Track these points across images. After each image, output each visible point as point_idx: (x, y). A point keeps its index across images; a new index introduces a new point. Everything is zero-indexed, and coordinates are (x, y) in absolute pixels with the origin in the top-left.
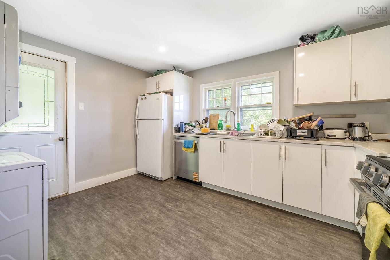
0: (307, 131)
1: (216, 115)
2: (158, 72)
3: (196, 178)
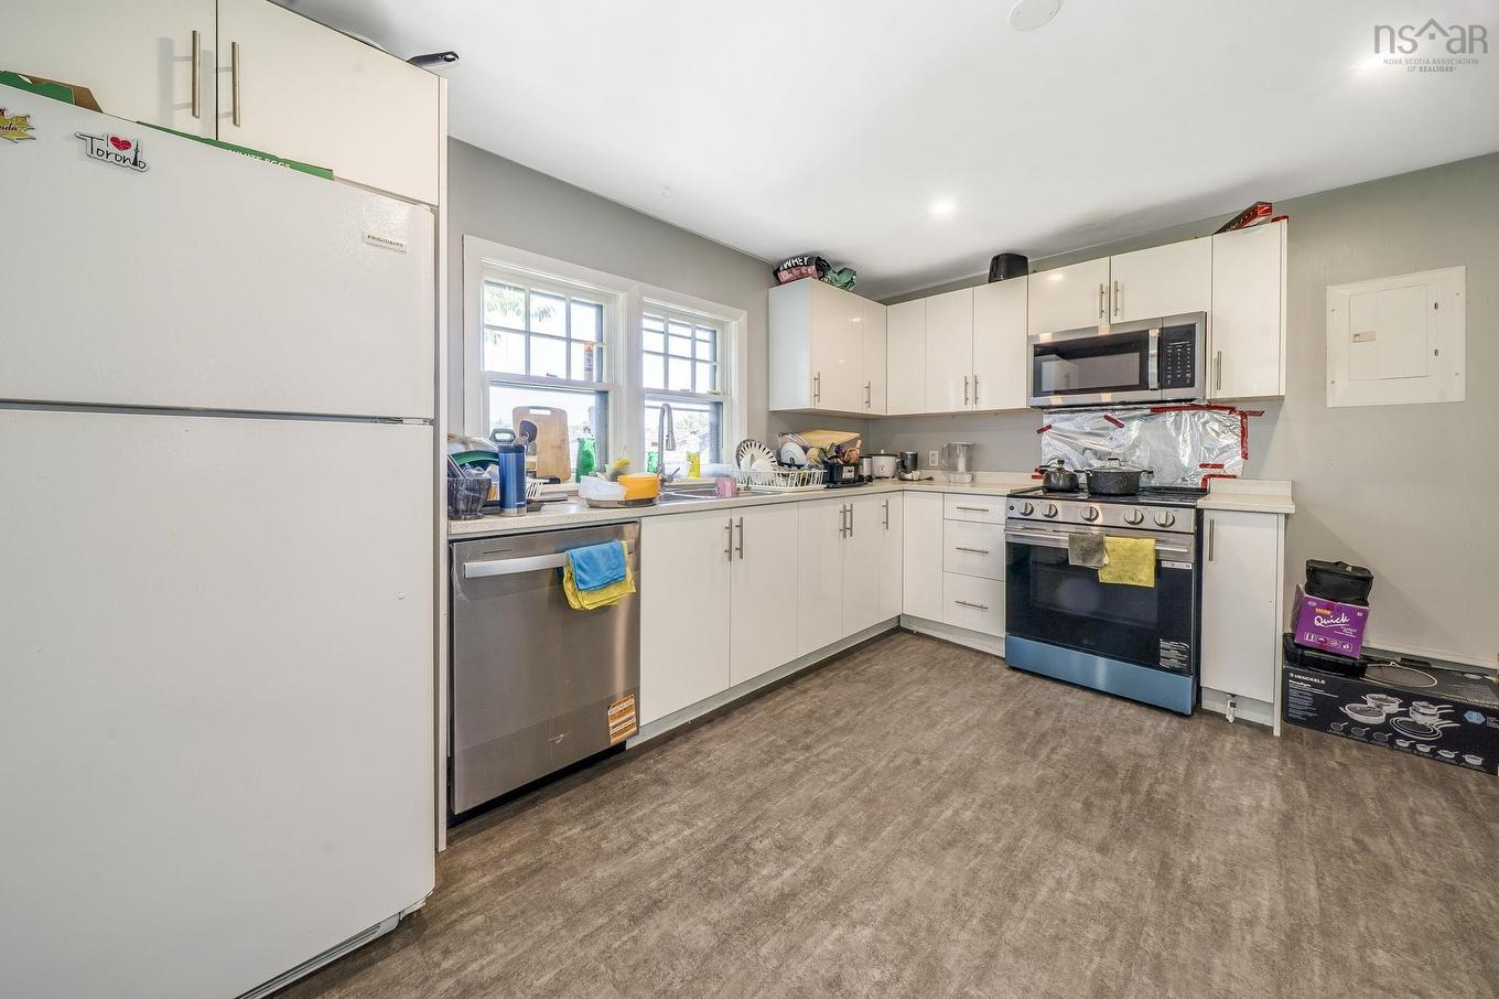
3: (623, 726)
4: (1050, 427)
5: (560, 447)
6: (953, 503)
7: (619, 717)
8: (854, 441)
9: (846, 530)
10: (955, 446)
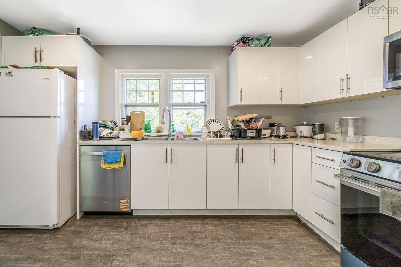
0: (255, 131)
1: (140, 113)
2: (35, 31)
3: (125, 207)
5: (142, 123)
7: (123, 204)
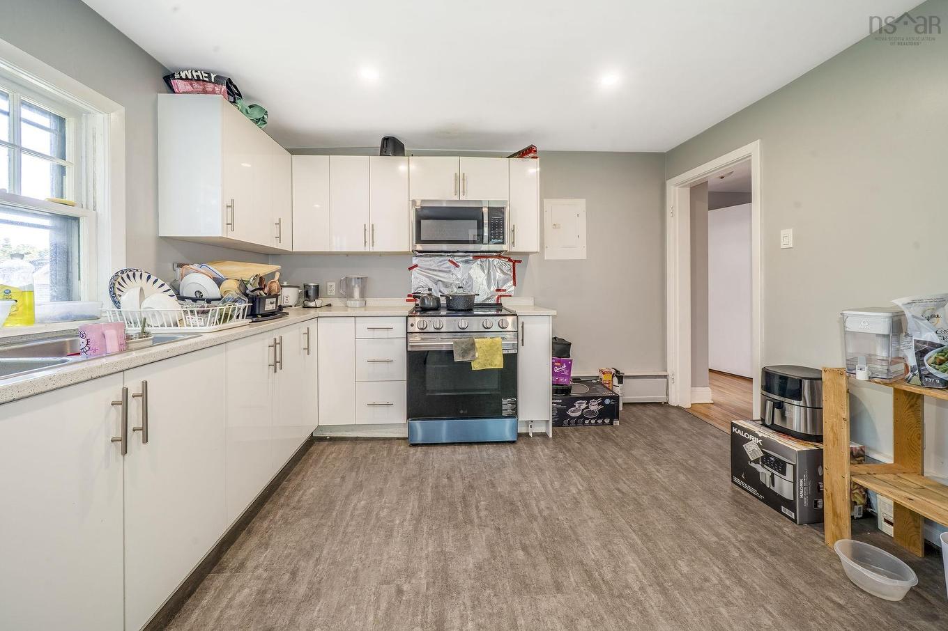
0: (275, 300)
4: (416, 266)
6: (363, 325)
8: (273, 274)
9: (277, 364)
10: (351, 279)
